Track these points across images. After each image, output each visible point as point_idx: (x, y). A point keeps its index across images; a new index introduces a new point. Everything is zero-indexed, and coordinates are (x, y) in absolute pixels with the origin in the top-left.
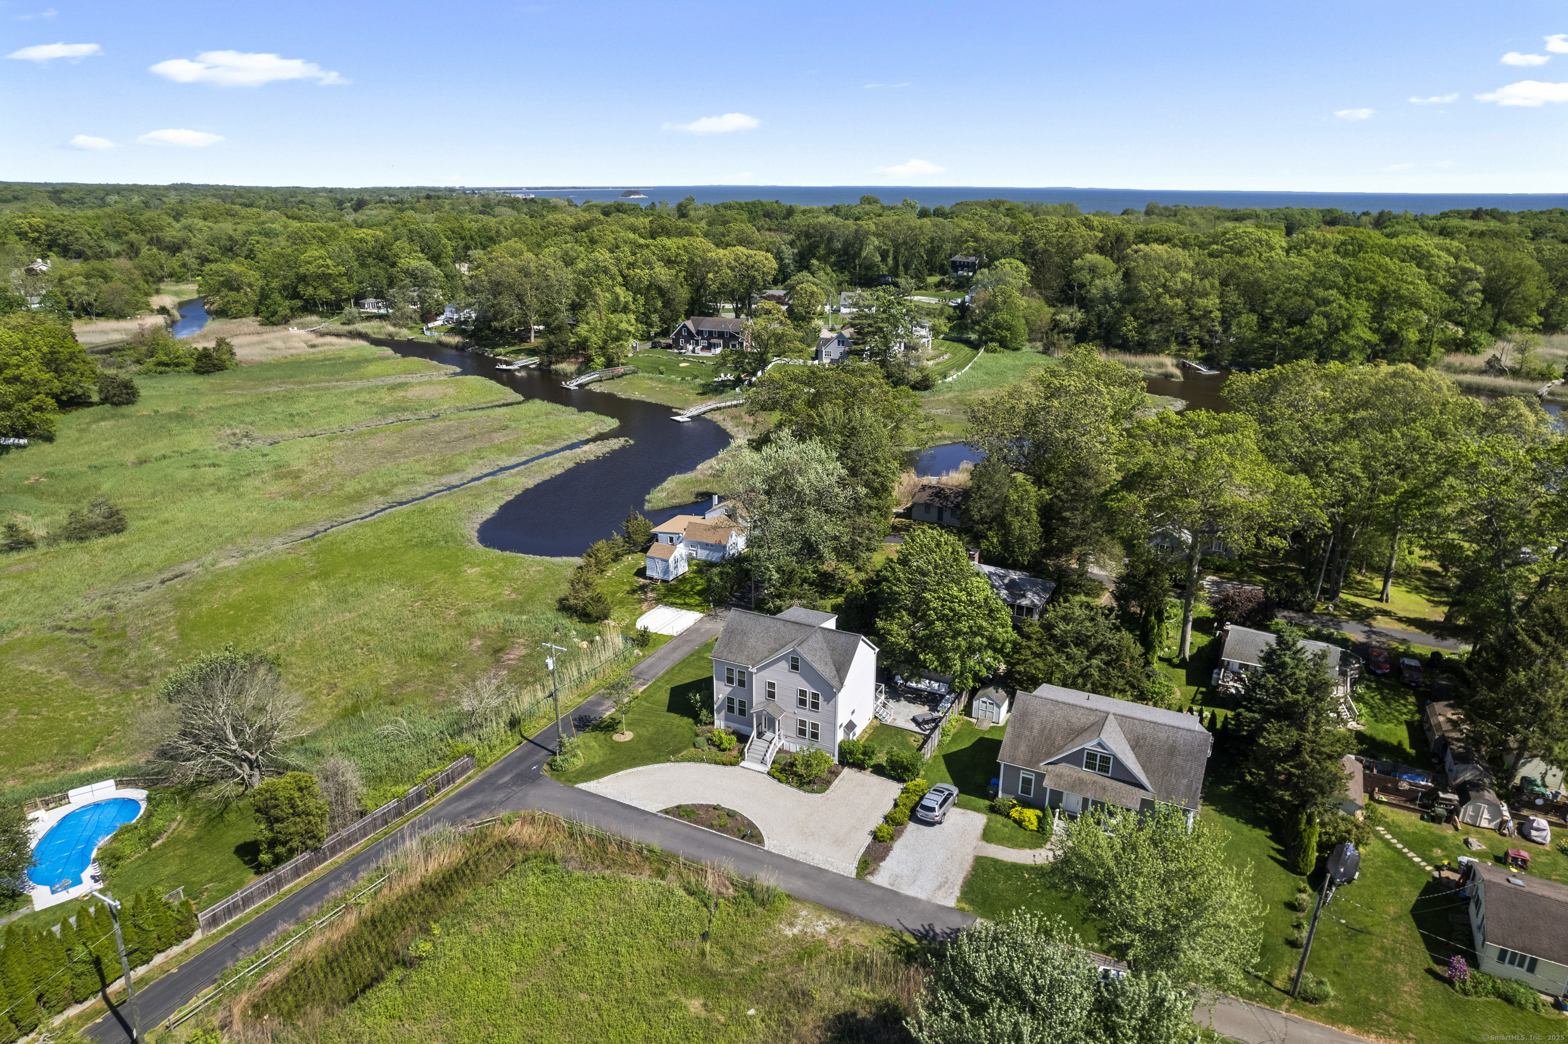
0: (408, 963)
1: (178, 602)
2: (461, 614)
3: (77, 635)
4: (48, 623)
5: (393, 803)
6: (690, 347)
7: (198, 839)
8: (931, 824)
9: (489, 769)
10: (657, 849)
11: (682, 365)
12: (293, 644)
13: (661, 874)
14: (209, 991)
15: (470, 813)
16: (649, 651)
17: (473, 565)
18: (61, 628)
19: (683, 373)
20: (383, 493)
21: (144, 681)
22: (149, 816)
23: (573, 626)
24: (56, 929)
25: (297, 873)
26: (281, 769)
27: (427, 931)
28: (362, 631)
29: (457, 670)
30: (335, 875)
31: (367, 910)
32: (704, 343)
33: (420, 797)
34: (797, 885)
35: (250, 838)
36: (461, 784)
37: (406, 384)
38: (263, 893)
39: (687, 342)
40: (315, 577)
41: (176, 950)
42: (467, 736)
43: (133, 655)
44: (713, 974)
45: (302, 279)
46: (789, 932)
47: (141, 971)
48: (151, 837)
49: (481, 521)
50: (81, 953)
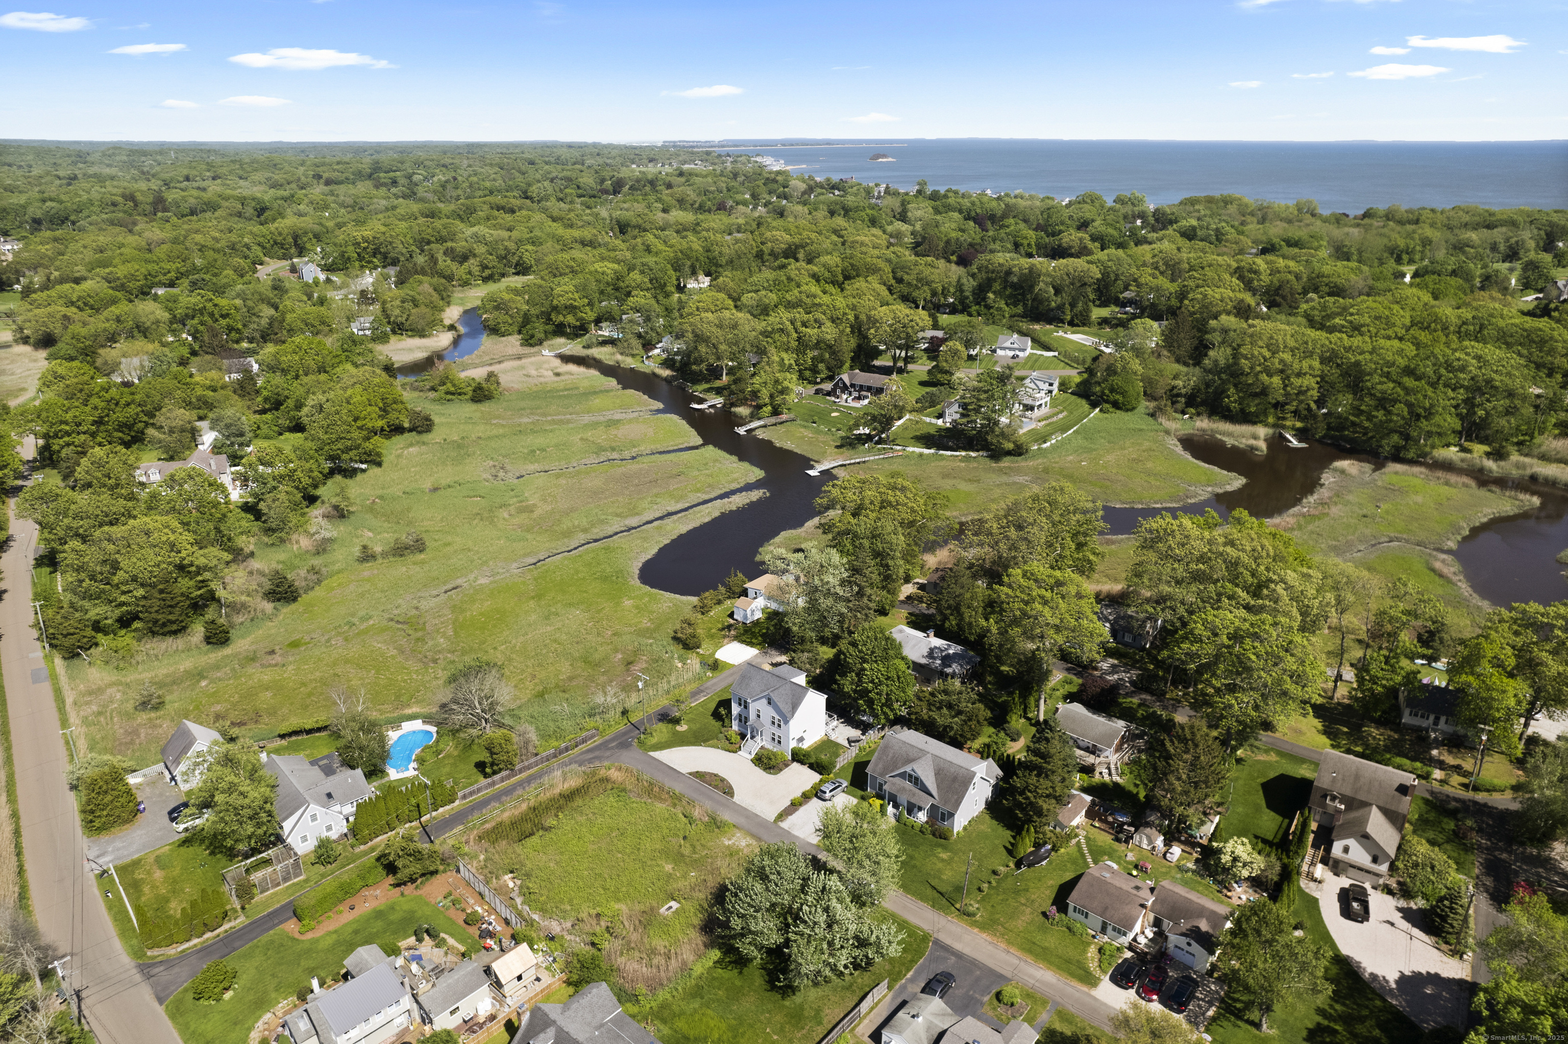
0: (547, 829)
1: (454, 608)
2: (614, 634)
3: (400, 626)
4: (386, 616)
5: (552, 751)
6: (845, 397)
7: (459, 756)
8: (824, 800)
9: (606, 738)
10: (677, 792)
11: (834, 414)
12: (515, 646)
13: (675, 805)
14: (461, 827)
15: (590, 761)
16: (717, 674)
17: (630, 598)
18: (392, 620)
19: (832, 422)
20: (585, 531)
21: (435, 661)
22: (437, 741)
23: (677, 650)
24: (403, 789)
25: (502, 780)
26: (501, 725)
27: (557, 816)
28: (555, 641)
29: (604, 673)
30: (521, 784)
31: (532, 803)
32: (856, 394)
33: (567, 749)
34: (741, 821)
35: (482, 759)
36: (590, 744)
37: (618, 421)
38: (486, 787)
39: (843, 392)
40: (533, 598)
41: (447, 808)
42: (598, 718)
43: (430, 643)
44: (683, 856)
45: (555, 308)
46: (727, 843)
47: (434, 814)
48: (438, 753)
49: (643, 560)
50: (413, 801)
